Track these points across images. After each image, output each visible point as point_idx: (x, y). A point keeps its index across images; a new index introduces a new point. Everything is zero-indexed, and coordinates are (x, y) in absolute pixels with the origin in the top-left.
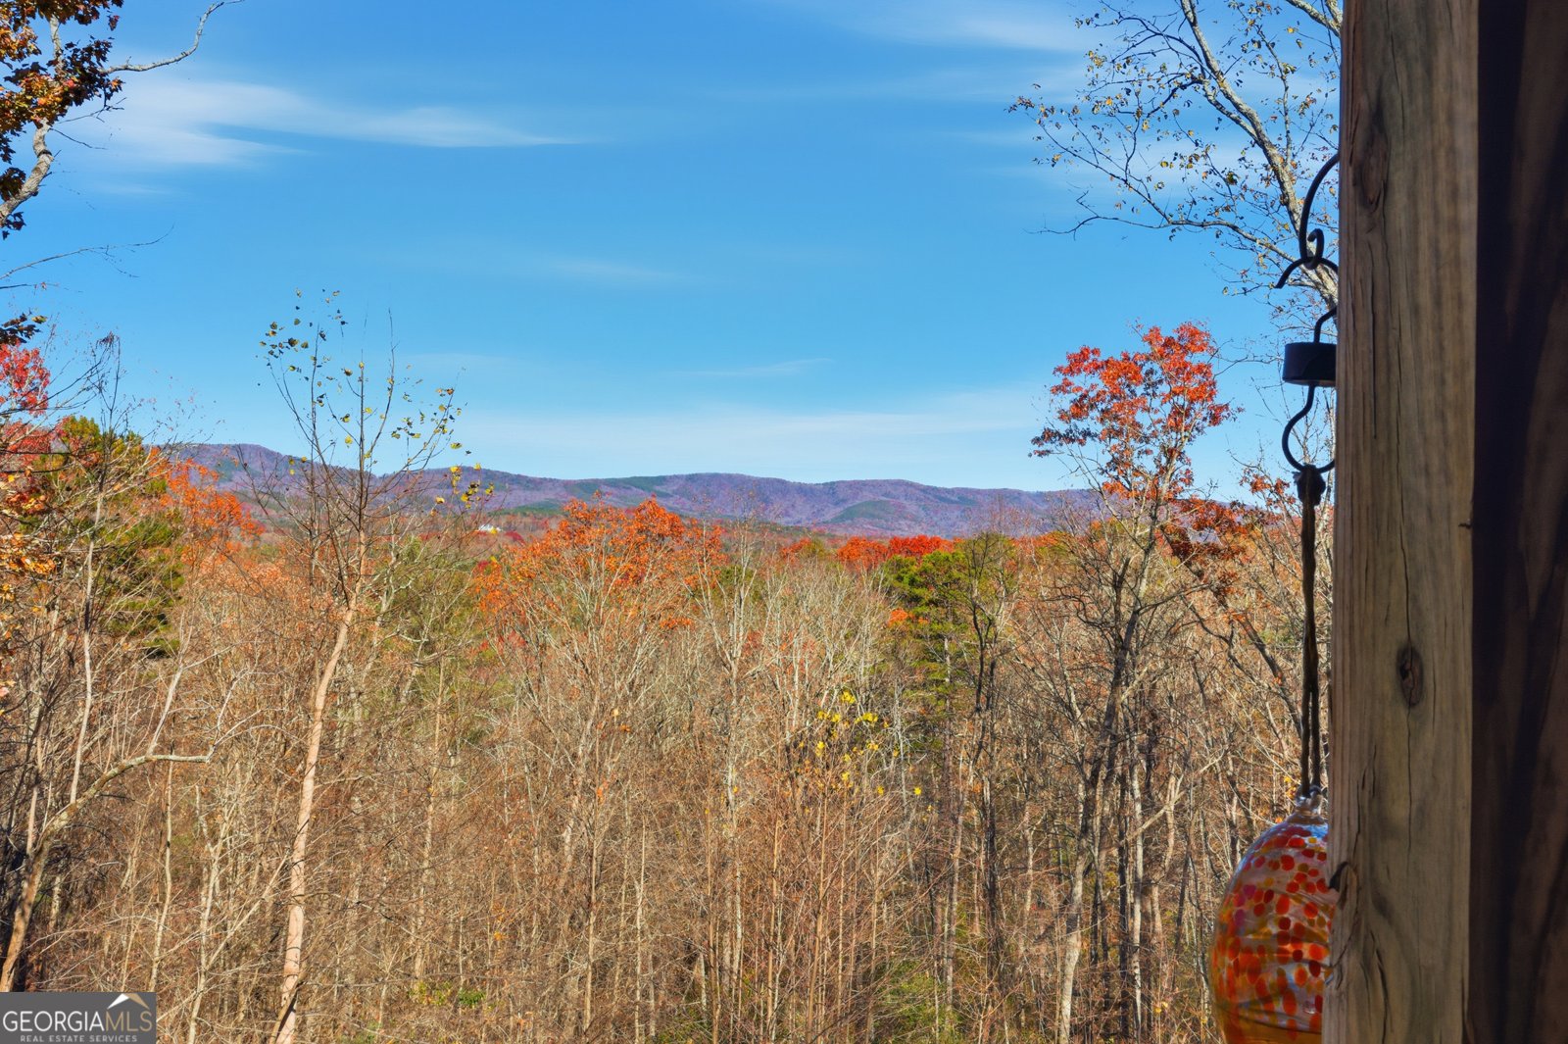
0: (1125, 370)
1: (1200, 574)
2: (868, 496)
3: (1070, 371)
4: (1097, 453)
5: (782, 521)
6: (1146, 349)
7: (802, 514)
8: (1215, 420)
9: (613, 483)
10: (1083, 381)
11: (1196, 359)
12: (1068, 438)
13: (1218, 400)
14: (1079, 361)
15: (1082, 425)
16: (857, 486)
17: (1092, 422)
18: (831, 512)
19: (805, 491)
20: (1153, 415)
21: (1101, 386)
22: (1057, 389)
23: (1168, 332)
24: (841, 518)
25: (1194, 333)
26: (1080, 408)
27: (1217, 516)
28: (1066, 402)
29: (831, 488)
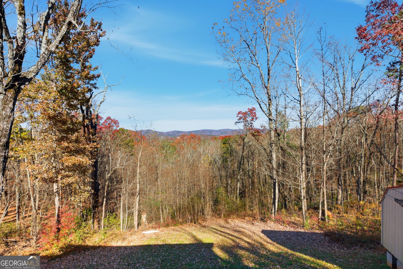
0: (245, 114)
1: (255, 138)
2: (224, 131)
3: (238, 114)
4: (242, 124)
5: (214, 135)
6: (248, 111)
7: (216, 134)
8: (256, 119)
9: (193, 131)
10: (240, 115)
11: (254, 112)
12: (239, 122)
13: (257, 117)
14: (239, 113)
15: (241, 121)
16: (222, 130)
17: (242, 120)
18: (220, 133)
19: (216, 131)
20: (249, 119)
21: (242, 116)
22: (237, 116)
23: (250, 108)
24: (221, 134)
25: (254, 108)
26: (240, 119)
27: (258, 131)
28: (238, 118)
29: (219, 130)
